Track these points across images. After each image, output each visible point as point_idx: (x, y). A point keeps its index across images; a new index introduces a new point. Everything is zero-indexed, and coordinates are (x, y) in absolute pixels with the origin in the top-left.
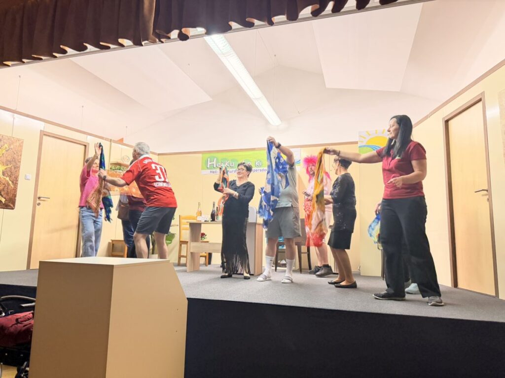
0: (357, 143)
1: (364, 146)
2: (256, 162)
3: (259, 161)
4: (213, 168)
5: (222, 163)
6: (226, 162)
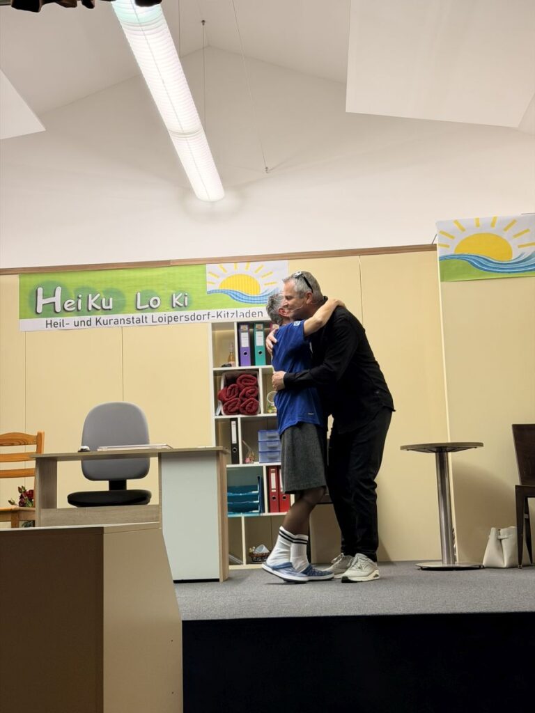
1: (452, 257)
2: (174, 297)
3: (181, 294)
4: (53, 313)
5: (80, 301)
6: (90, 296)
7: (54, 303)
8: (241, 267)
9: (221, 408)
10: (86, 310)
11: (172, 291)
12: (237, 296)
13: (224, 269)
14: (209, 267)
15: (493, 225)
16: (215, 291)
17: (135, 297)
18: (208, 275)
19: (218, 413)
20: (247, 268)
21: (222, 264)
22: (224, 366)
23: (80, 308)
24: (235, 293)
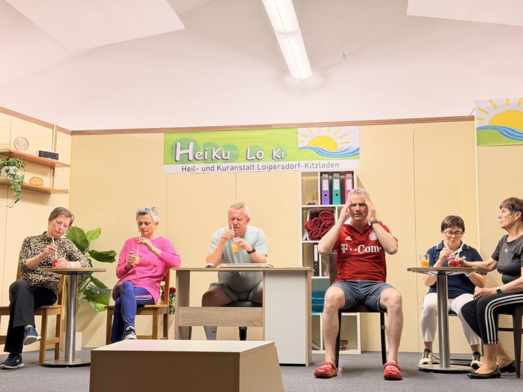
1: (486, 128)
2: (274, 151)
3: (279, 149)
4: (187, 160)
5: (206, 153)
6: (214, 149)
7: (188, 153)
8: (324, 130)
9: (307, 235)
10: (210, 160)
11: (273, 147)
12: (320, 151)
13: (311, 131)
14: (300, 130)
16: (305, 148)
17: (246, 150)
18: (299, 135)
19: (304, 239)
20: (328, 131)
21: (310, 128)
22: (309, 204)
23: (206, 158)
24: (319, 149)
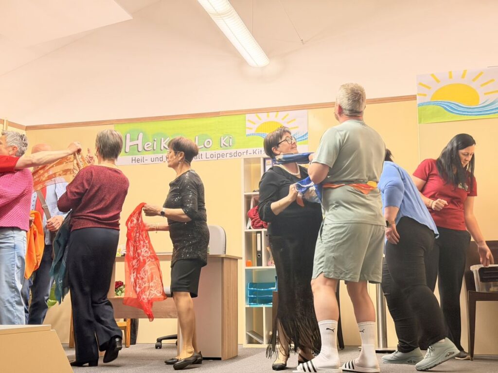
0: (413, 98)
1: (429, 103)
2: (222, 139)
3: (227, 137)
4: (137, 152)
5: (155, 143)
6: (163, 139)
7: (137, 144)
8: (272, 115)
9: (250, 224)
10: (160, 151)
11: (221, 135)
13: (259, 118)
14: (248, 116)
15: (463, 76)
16: (253, 134)
18: (247, 122)
19: (248, 227)
20: (276, 117)
21: (258, 114)
22: (254, 191)
23: (155, 149)
